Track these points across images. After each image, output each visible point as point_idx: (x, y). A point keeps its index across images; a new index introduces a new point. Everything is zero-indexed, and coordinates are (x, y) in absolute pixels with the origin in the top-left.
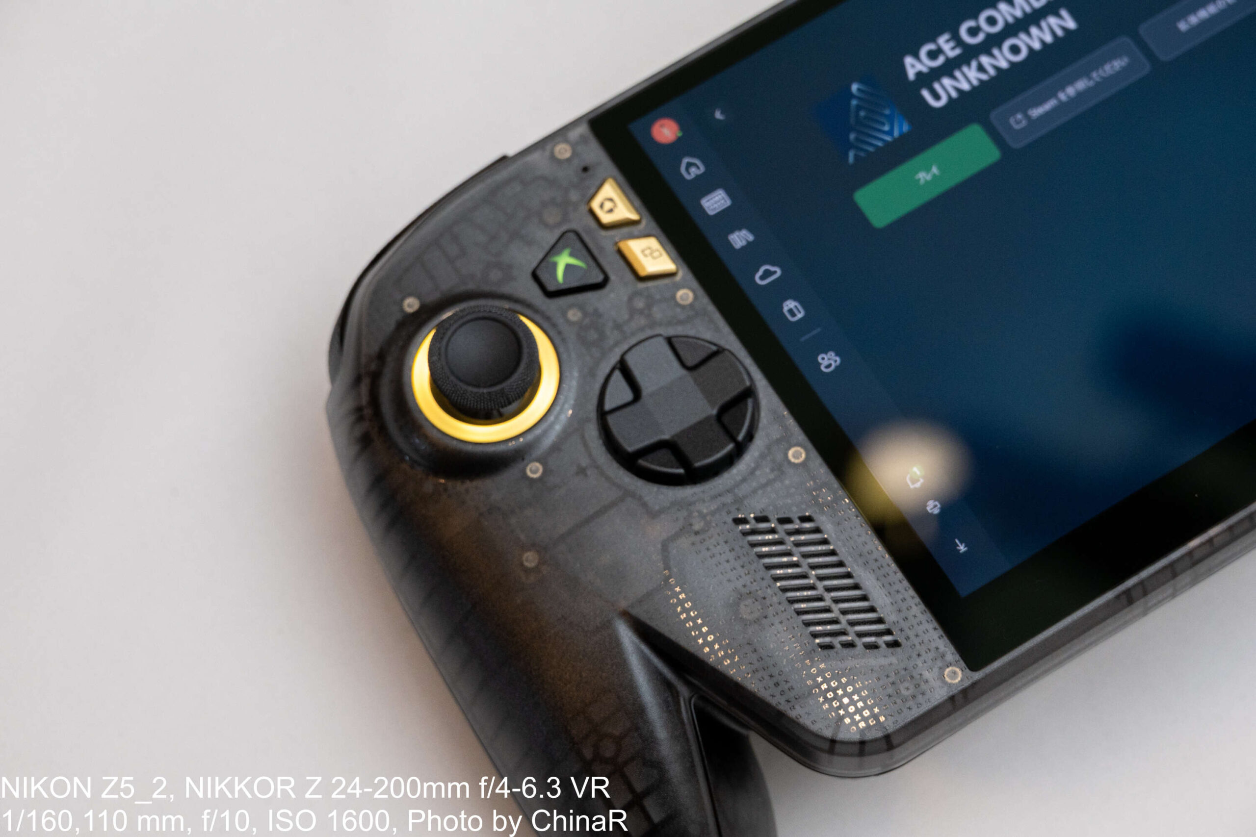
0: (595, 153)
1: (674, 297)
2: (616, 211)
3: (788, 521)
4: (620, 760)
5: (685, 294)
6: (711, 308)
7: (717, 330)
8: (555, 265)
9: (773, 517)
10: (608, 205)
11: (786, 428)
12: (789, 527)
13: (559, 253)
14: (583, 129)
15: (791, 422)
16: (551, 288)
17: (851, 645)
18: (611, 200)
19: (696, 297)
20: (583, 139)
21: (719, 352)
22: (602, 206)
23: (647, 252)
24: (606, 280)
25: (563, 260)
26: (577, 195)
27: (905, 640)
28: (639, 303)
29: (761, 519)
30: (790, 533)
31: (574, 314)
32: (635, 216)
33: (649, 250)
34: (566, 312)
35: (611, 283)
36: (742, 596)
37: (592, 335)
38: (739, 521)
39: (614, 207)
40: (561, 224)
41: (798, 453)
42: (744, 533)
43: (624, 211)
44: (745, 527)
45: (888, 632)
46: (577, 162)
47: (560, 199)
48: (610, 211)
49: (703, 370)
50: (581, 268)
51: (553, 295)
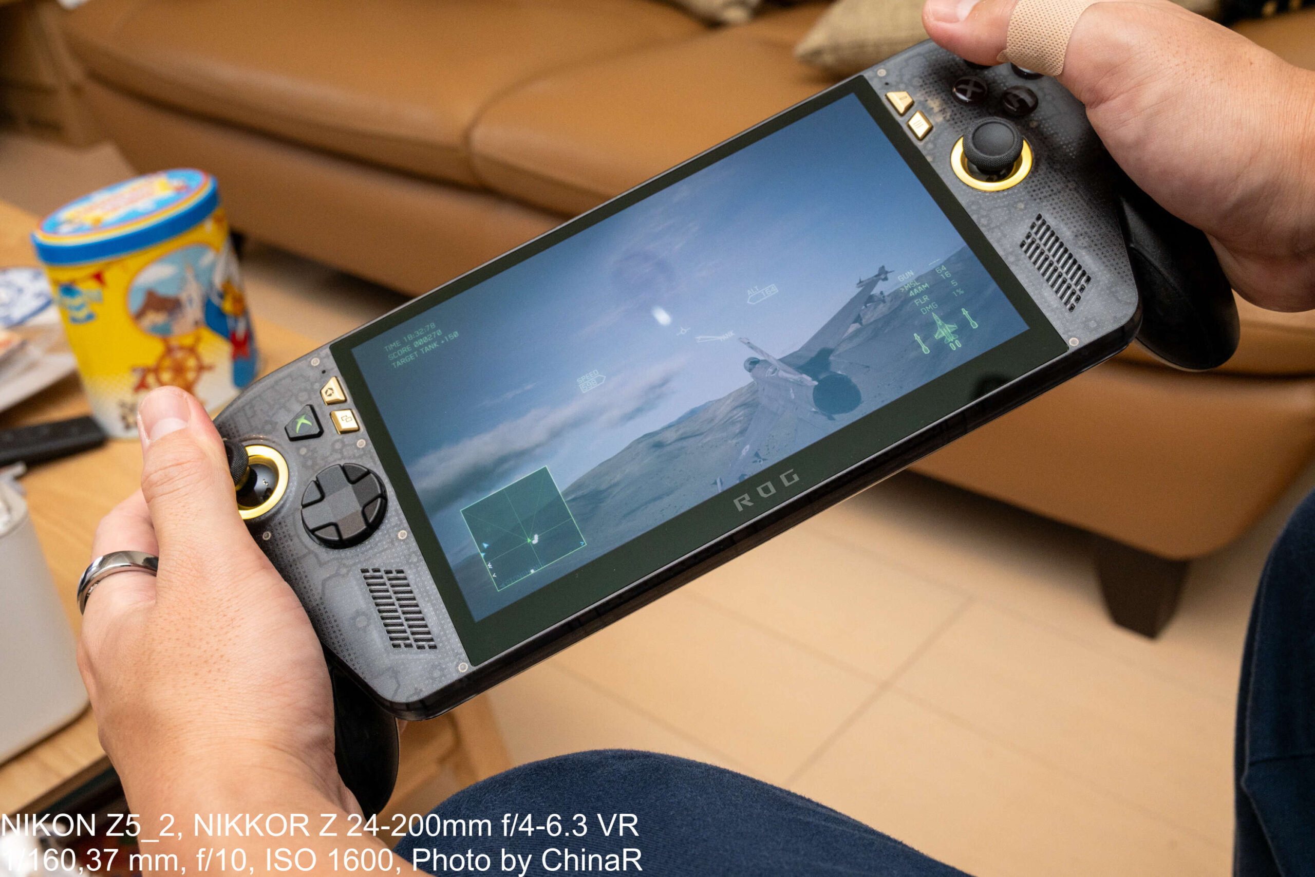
0: (331, 364)
1: (355, 444)
2: (333, 395)
3: (390, 572)
5: (362, 441)
6: (373, 450)
7: (375, 463)
8: (297, 423)
9: (382, 569)
10: (330, 392)
11: (400, 520)
12: (391, 575)
13: (300, 418)
14: (327, 351)
15: (403, 516)
16: (293, 437)
17: (410, 646)
18: (331, 389)
19: (367, 445)
20: (327, 356)
21: (369, 473)
22: (326, 392)
23: (344, 419)
24: (322, 432)
25: (302, 421)
26: (317, 386)
27: (439, 645)
28: (338, 446)
29: (375, 570)
30: (390, 579)
31: (303, 451)
32: (342, 398)
33: (346, 417)
34: (298, 449)
35: (324, 434)
36: (358, 613)
37: (310, 463)
38: (364, 571)
39: (333, 393)
40: (306, 401)
41: (404, 534)
42: (366, 578)
43: (338, 395)
44: (368, 574)
45: (432, 640)
46: (322, 368)
47: (309, 388)
48: (330, 396)
49: (359, 483)
50: (309, 425)
51: (293, 440)
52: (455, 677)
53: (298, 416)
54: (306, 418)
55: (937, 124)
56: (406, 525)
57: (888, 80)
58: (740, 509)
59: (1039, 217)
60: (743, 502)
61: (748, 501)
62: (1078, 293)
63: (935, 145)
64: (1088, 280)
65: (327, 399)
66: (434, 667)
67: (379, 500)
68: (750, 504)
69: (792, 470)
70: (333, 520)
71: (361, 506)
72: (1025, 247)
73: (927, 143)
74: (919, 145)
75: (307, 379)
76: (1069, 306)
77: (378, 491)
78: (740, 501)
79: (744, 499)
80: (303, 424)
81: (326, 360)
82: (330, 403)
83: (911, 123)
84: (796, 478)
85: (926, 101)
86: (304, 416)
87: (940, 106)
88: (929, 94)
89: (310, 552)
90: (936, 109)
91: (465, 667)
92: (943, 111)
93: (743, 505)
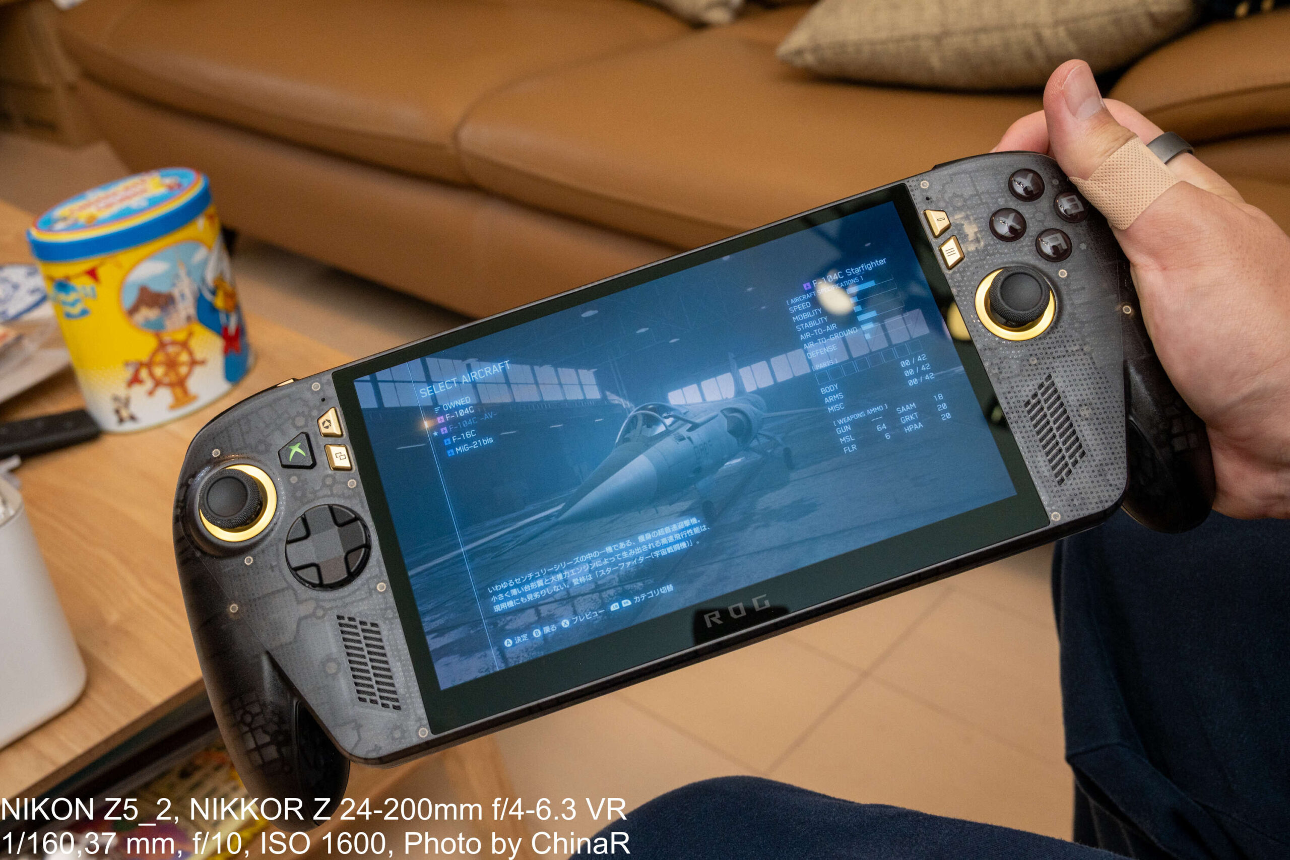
0: (332, 392)
1: (346, 483)
2: (330, 428)
3: (365, 624)
4: (253, 726)
5: (353, 482)
6: (363, 494)
7: (363, 507)
8: (291, 450)
9: (358, 619)
10: (327, 424)
11: (380, 571)
12: (365, 627)
13: (294, 444)
14: (329, 377)
15: (384, 569)
16: (285, 463)
17: (375, 702)
19: (357, 486)
20: (328, 383)
21: (359, 519)
22: (324, 423)
23: (338, 455)
24: (314, 465)
25: (296, 449)
26: (315, 413)
27: (403, 707)
28: (329, 481)
29: (350, 619)
30: (363, 630)
31: (294, 479)
32: (339, 433)
33: (340, 454)
34: (290, 476)
35: (316, 468)
36: (329, 659)
37: (299, 494)
38: (339, 617)
39: (330, 425)
40: (301, 427)
41: (382, 586)
42: (341, 625)
43: (335, 429)
44: (342, 621)
45: (397, 700)
46: (322, 395)
47: (306, 413)
48: (327, 427)
49: (346, 528)
50: (303, 455)
51: (285, 466)
52: (415, 741)
53: (292, 442)
54: (299, 447)
55: (968, 253)
56: (386, 578)
57: (929, 194)
58: (709, 625)
59: (1050, 377)
60: (714, 619)
61: (718, 619)
62: (1070, 466)
63: (963, 277)
64: (1083, 453)
65: (324, 431)
66: (396, 727)
67: (363, 550)
68: (720, 622)
69: (764, 596)
70: (316, 561)
71: (344, 551)
72: (1029, 407)
73: (954, 273)
74: (947, 273)
75: (306, 403)
76: (1059, 478)
77: (362, 540)
78: (710, 617)
79: (714, 616)
80: (296, 453)
81: (326, 387)
82: (327, 435)
83: (944, 249)
84: (767, 604)
85: (963, 225)
86: (299, 444)
87: (976, 233)
88: (967, 217)
89: (290, 587)
90: (971, 237)
91: (425, 734)
92: (977, 240)
93: (712, 622)
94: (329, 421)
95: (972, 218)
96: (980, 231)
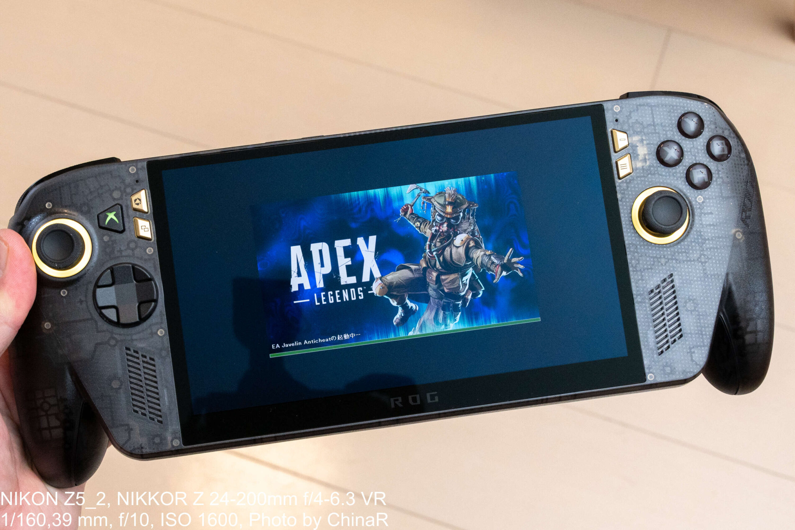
0: (144, 175)
1: (146, 249)
3: (145, 357)
4: (49, 413)
5: (150, 249)
6: (157, 258)
7: (155, 270)
8: (107, 216)
9: (140, 353)
10: (138, 201)
11: (162, 319)
12: (145, 359)
13: (111, 212)
14: (145, 164)
15: (165, 317)
16: (101, 225)
17: (145, 415)
19: (154, 253)
20: (143, 167)
21: (151, 279)
22: (135, 200)
23: (143, 228)
24: (124, 231)
25: (111, 216)
26: (129, 190)
27: (165, 422)
28: (132, 245)
29: (135, 351)
30: (144, 362)
31: (106, 238)
32: (146, 211)
33: (144, 227)
34: (104, 235)
35: (125, 232)
36: (115, 377)
37: (108, 250)
38: (127, 348)
39: (140, 203)
40: (118, 199)
41: (162, 332)
42: (127, 354)
43: (144, 206)
44: (128, 352)
45: (160, 416)
46: (136, 177)
47: (122, 189)
48: (138, 204)
49: (141, 284)
50: (116, 222)
51: (101, 227)
52: (169, 447)
53: (110, 210)
54: (115, 215)
55: (637, 169)
56: (165, 325)
57: (618, 117)
58: (393, 406)
59: (671, 275)
60: (397, 402)
61: (401, 403)
62: (670, 343)
63: (628, 187)
64: (681, 336)
65: (135, 206)
66: (157, 436)
67: (153, 304)
68: (400, 405)
69: (436, 393)
70: (116, 304)
71: (138, 302)
72: (652, 294)
73: (622, 182)
74: (618, 182)
75: (123, 181)
76: (660, 350)
77: (154, 296)
78: (395, 400)
79: (398, 400)
80: (112, 219)
81: (141, 173)
82: (135, 210)
83: (619, 163)
84: (437, 399)
85: (637, 146)
86: (114, 213)
87: (645, 155)
88: (642, 141)
89: (92, 319)
90: (641, 157)
91: (177, 443)
92: (645, 160)
93: (395, 404)
94: (140, 200)
95: (645, 142)
96: (649, 154)
